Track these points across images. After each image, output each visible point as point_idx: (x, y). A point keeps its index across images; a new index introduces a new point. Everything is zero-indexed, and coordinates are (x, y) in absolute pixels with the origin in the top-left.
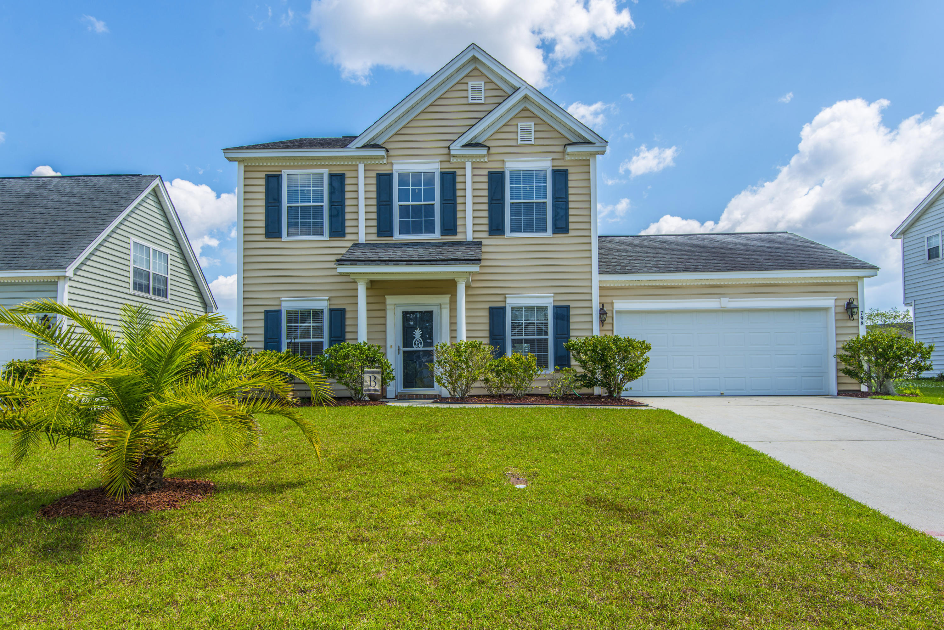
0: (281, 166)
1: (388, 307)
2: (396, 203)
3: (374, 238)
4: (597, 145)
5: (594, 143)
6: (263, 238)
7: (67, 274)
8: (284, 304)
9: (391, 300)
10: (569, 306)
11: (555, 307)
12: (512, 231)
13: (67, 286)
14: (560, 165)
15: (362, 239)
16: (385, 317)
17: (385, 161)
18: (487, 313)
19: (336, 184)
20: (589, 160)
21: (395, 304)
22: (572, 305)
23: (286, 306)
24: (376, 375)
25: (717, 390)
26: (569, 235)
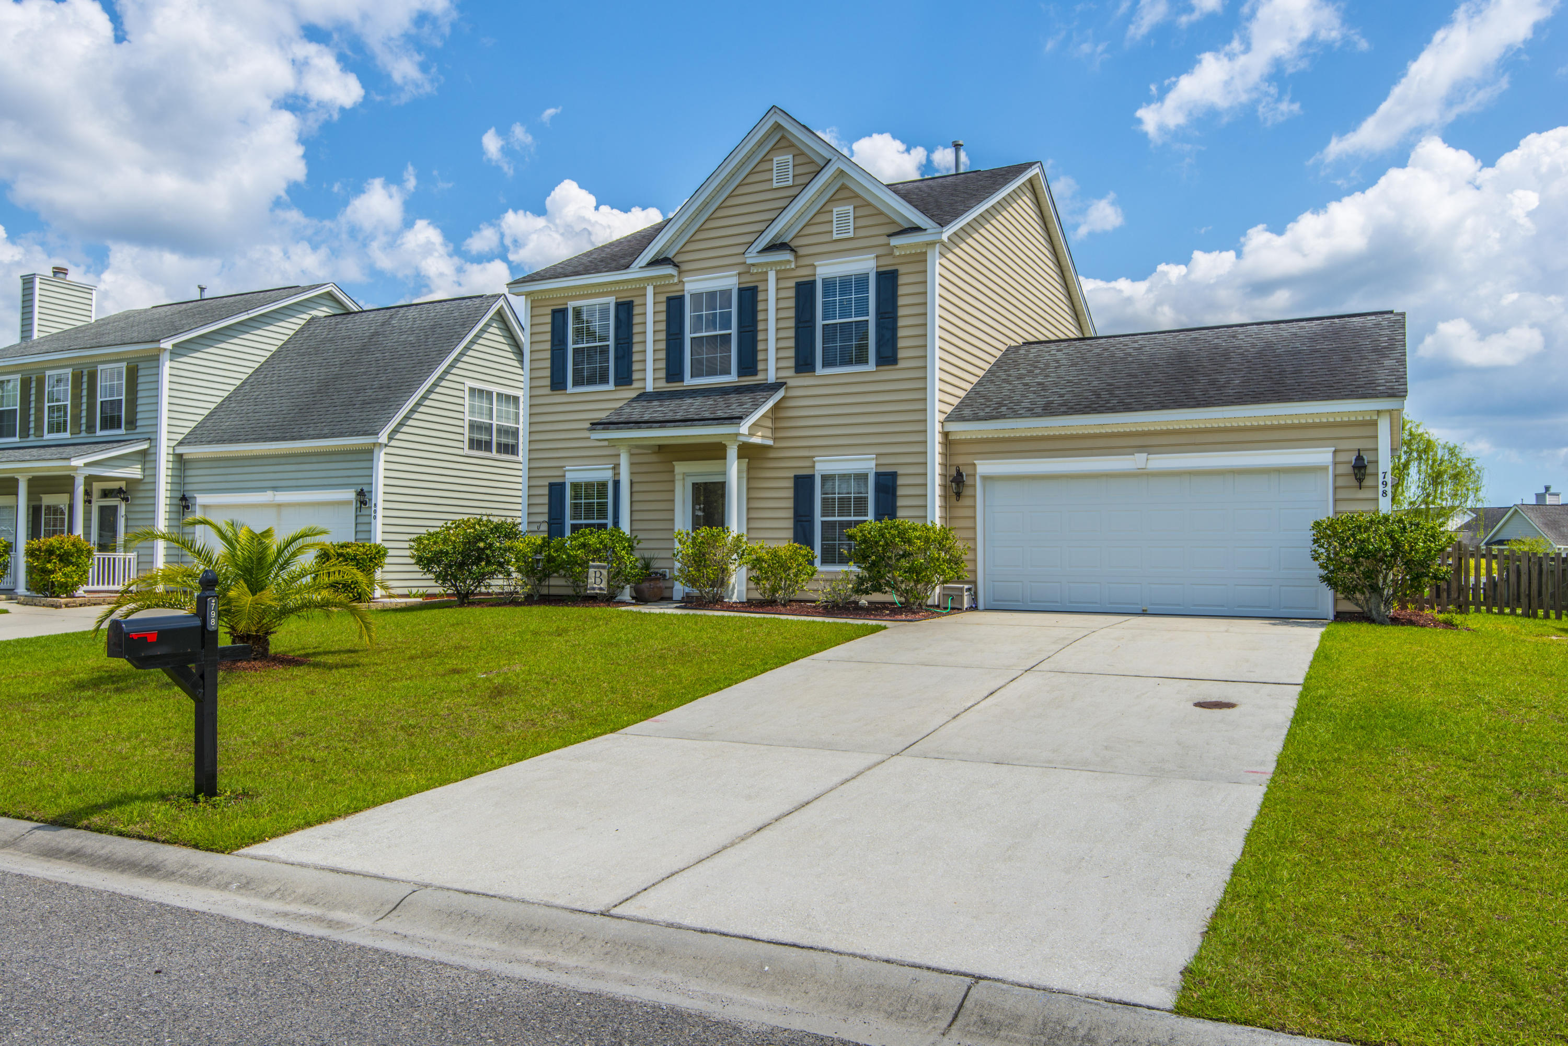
0: (564, 297)
1: (677, 477)
2: (688, 335)
3: (663, 385)
4: (928, 231)
5: (926, 229)
6: (547, 391)
7: (380, 441)
8: (568, 475)
9: (680, 468)
10: (896, 473)
11: (878, 475)
12: (825, 365)
13: (382, 457)
14: (888, 264)
15: (650, 387)
16: (673, 491)
17: (676, 280)
18: (790, 484)
19: (623, 316)
20: (925, 253)
21: (684, 473)
22: (900, 471)
23: (572, 476)
24: (602, 571)
25: (1137, 604)
26: (898, 366)
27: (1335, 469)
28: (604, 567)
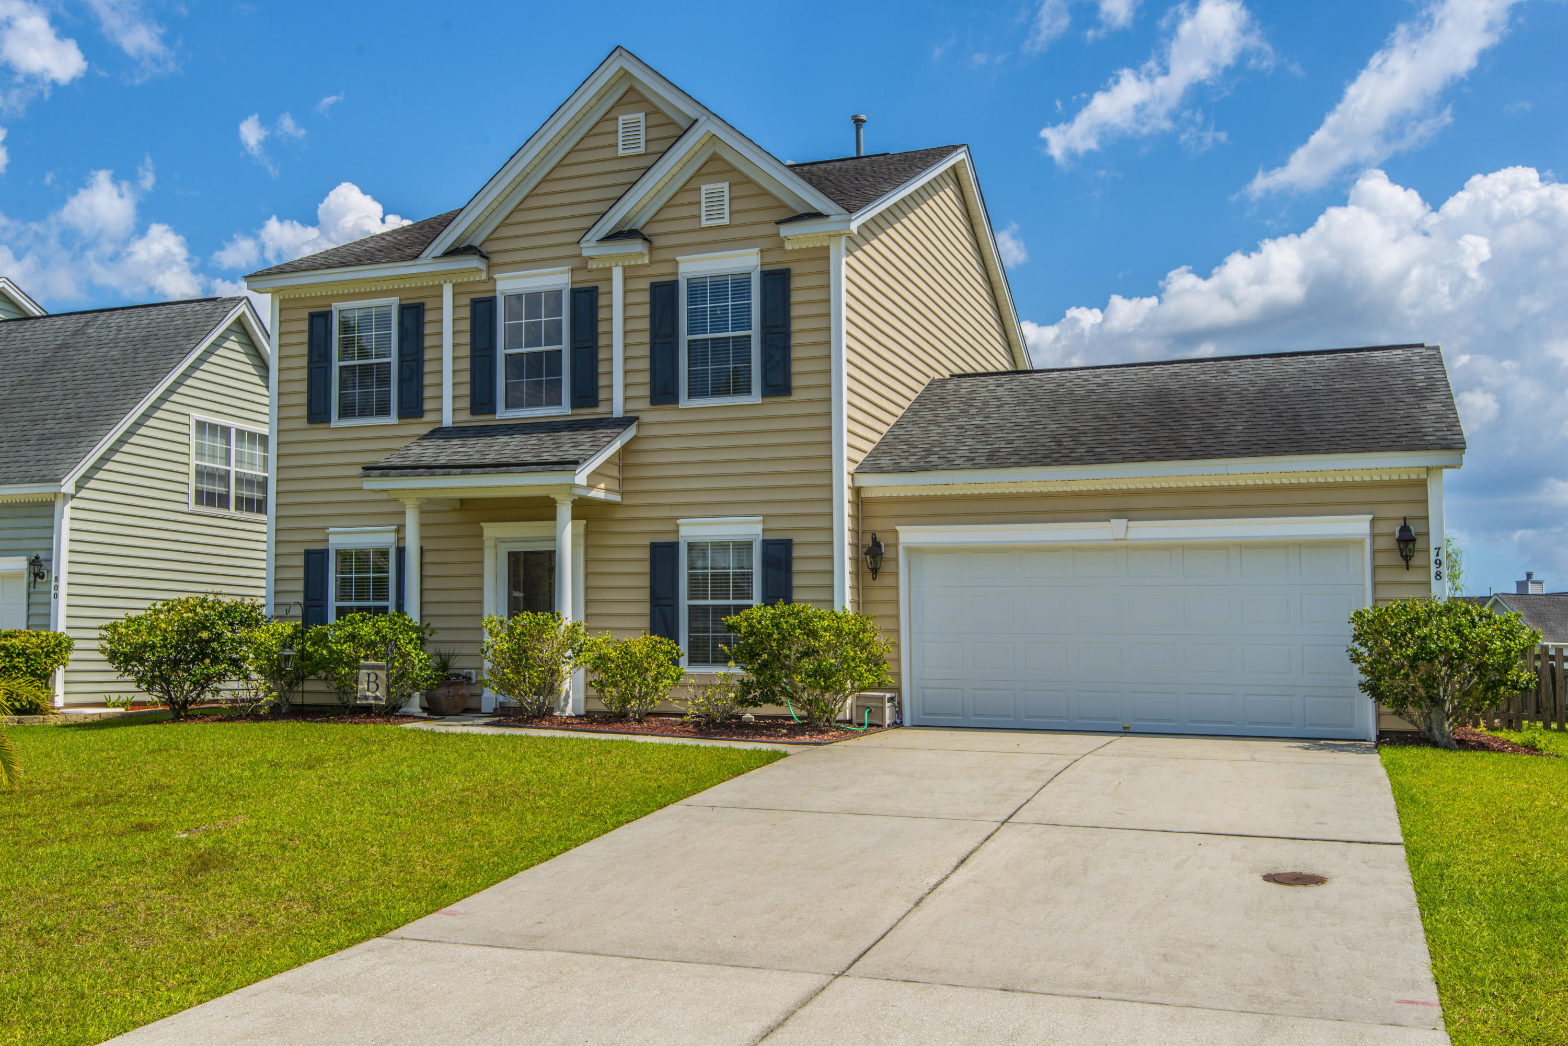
0: (327, 297)
1: (487, 544)
2: (501, 352)
3: (466, 418)
4: (832, 218)
5: (828, 216)
6: (303, 423)
7: (63, 490)
8: (333, 539)
9: (492, 531)
10: (790, 541)
11: (766, 543)
12: (692, 394)
13: (67, 509)
14: (777, 261)
15: (448, 420)
16: (481, 562)
17: (484, 276)
18: (646, 554)
19: (410, 324)
20: (828, 248)
21: (497, 539)
22: (797, 538)
23: (338, 541)
24: (378, 672)
25: (1116, 719)
26: (793, 398)
27: (1373, 543)
28: (381, 668)
